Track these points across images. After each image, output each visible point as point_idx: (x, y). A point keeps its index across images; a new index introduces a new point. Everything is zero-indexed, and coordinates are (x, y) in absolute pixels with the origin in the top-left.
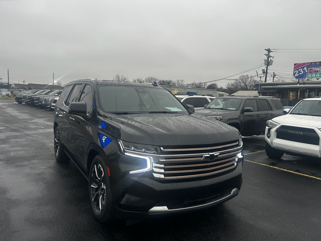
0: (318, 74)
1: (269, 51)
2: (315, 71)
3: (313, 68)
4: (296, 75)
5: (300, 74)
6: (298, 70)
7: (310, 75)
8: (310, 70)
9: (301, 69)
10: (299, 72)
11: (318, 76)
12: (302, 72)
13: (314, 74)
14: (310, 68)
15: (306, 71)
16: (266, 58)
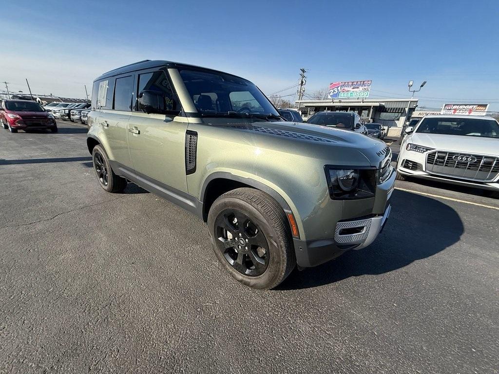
0: (349, 94)
1: (303, 71)
2: (347, 91)
3: (346, 88)
4: (331, 94)
5: (335, 93)
6: (333, 89)
7: (343, 94)
8: (343, 89)
9: (336, 89)
10: (334, 91)
11: (349, 95)
12: (337, 91)
13: (346, 94)
14: (344, 88)
15: (340, 91)
16: (300, 77)
